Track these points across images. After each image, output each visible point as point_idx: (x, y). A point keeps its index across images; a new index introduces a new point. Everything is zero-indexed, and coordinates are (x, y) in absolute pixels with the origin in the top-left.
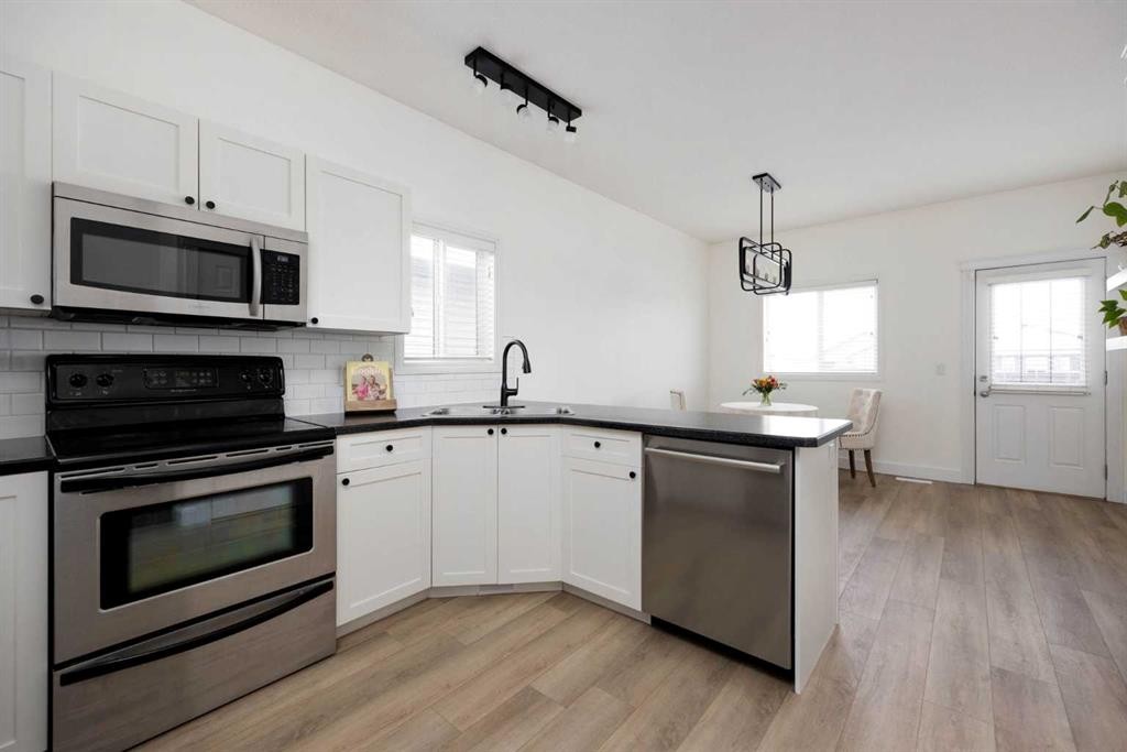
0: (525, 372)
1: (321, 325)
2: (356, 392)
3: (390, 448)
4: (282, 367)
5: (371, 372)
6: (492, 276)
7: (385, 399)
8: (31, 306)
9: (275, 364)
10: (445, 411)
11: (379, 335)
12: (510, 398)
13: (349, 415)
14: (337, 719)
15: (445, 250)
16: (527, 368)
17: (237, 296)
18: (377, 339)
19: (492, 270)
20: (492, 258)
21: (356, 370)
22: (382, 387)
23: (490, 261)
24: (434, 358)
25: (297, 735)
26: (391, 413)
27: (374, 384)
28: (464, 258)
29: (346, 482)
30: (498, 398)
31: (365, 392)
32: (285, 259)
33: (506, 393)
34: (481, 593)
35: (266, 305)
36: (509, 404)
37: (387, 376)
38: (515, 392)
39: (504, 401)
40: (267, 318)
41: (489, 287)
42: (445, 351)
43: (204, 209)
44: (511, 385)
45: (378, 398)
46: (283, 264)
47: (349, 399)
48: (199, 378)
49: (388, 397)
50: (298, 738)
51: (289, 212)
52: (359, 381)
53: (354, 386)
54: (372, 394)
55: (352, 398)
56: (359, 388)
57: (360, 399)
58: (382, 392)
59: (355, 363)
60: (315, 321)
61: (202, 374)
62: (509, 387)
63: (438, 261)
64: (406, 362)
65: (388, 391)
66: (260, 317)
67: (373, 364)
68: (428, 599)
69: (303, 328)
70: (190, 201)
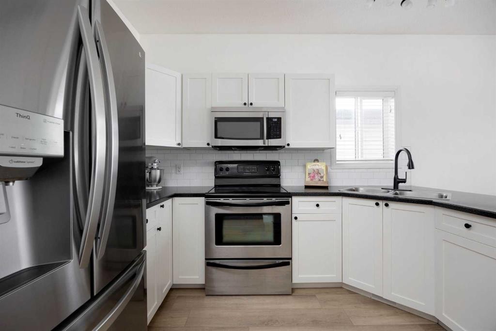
0: (409, 168)
1: (291, 146)
2: (310, 177)
3: (318, 205)
4: (280, 165)
5: (317, 167)
6: (393, 111)
7: (323, 181)
8: (207, 146)
9: (277, 163)
10: (357, 190)
11: (323, 149)
12: (400, 184)
13: (307, 187)
14: (282, 326)
15: (361, 101)
16: (411, 166)
17: (259, 137)
18: (322, 151)
19: (393, 108)
20: (393, 100)
21: (311, 166)
22: (322, 175)
23: (392, 103)
24: (355, 161)
25: (266, 323)
26: (326, 188)
27: (318, 173)
28: (374, 104)
29: (296, 218)
30: (391, 184)
31: (314, 177)
32: (276, 120)
33: (397, 181)
34: (373, 298)
35: (269, 140)
36: (400, 188)
37: (325, 170)
38: (404, 181)
39: (396, 186)
40: (269, 145)
41: (391, 118)
42: (362, 157)
43: (250, 106)
44: (401, 176)
45: (320, 180)
46: (275, 122)
47: (307, 180)
48: (252, 169)
49: (325, 180)
50: (266, 325)
51: (278, 100)
52: (312, 172)
53: (309, 174)
54: (317, 178)
55: (308, 179)
56: (312, 175)
57: (311, 180)
58: (322, 177)
59: (310, 163)
60: (288, 145)
61: (253, 168)
62: (400, 178)
63: (358, 109)
64: (337, 162)
65: (325, 177)
66: (267, 145)
67: (318, 163)
68: (341, 288)
69: (284, 149)
70: (245, 104)
